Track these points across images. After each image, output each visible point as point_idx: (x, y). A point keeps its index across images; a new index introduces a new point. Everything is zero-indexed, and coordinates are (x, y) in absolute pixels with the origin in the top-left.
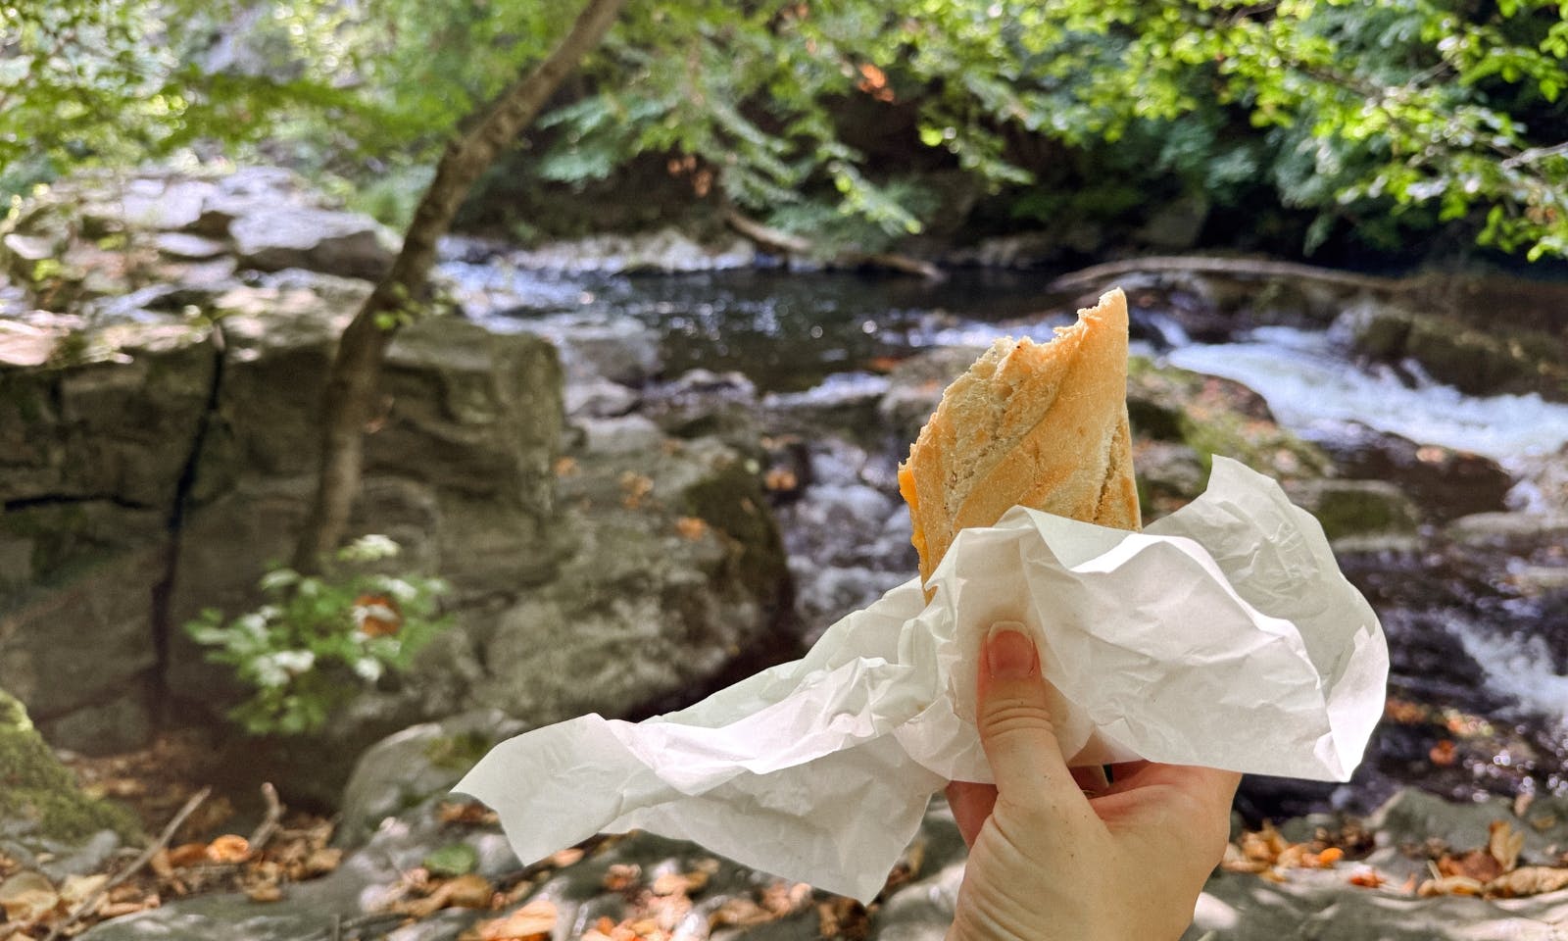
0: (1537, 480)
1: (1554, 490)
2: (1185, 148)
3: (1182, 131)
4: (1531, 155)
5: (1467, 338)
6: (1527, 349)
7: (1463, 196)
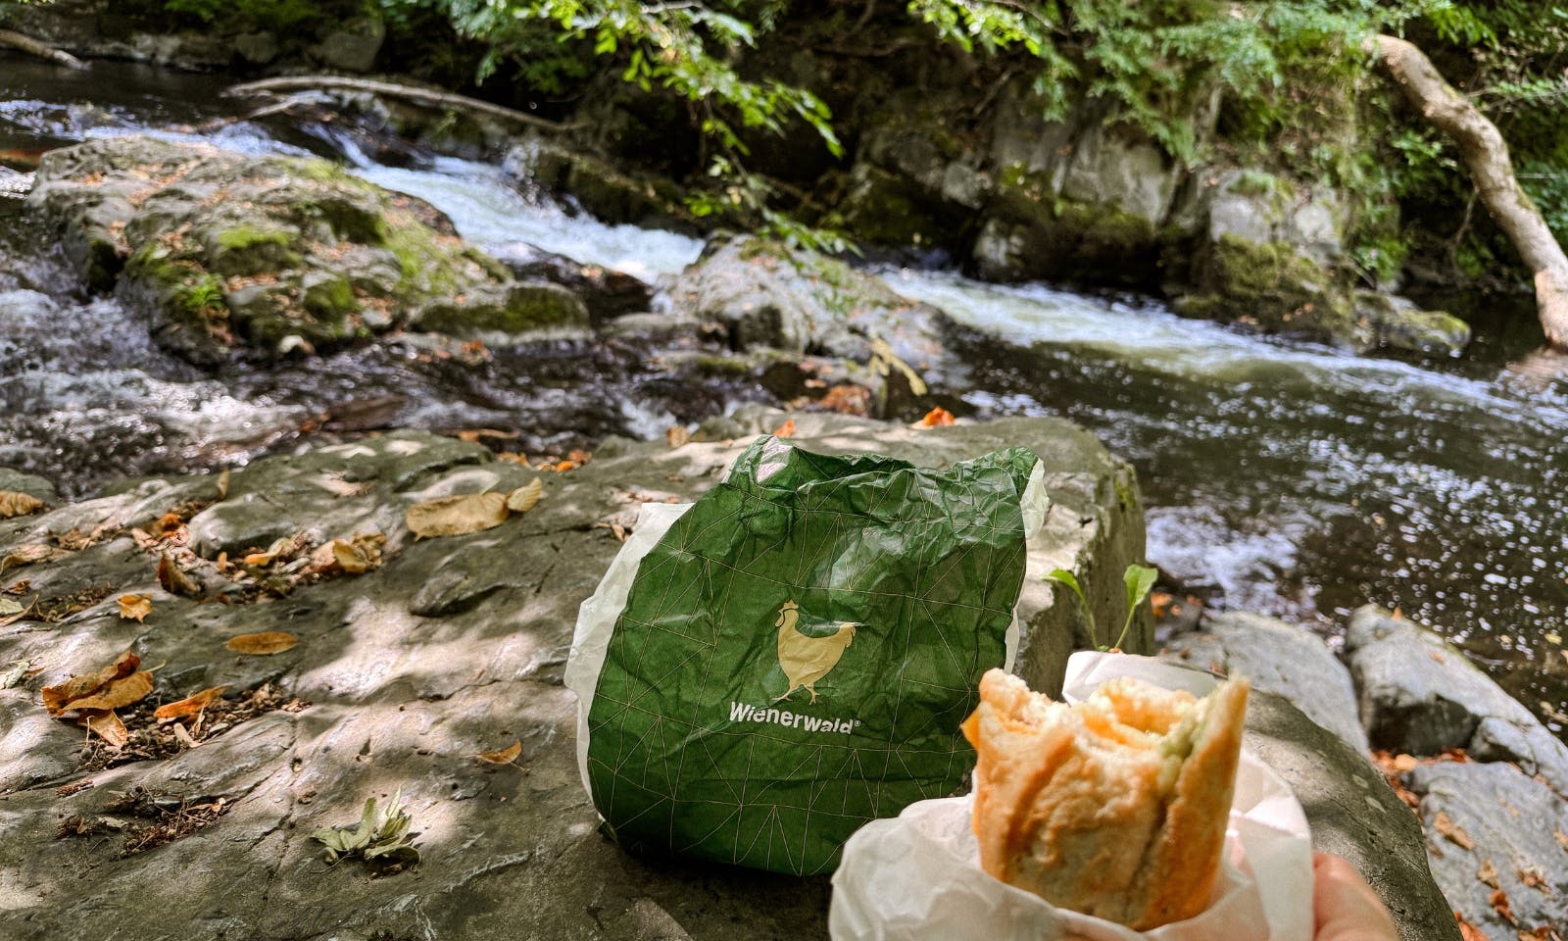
0: (670, 292)
1: (682, 298)
6: (658, 192)
7: (614, 31)
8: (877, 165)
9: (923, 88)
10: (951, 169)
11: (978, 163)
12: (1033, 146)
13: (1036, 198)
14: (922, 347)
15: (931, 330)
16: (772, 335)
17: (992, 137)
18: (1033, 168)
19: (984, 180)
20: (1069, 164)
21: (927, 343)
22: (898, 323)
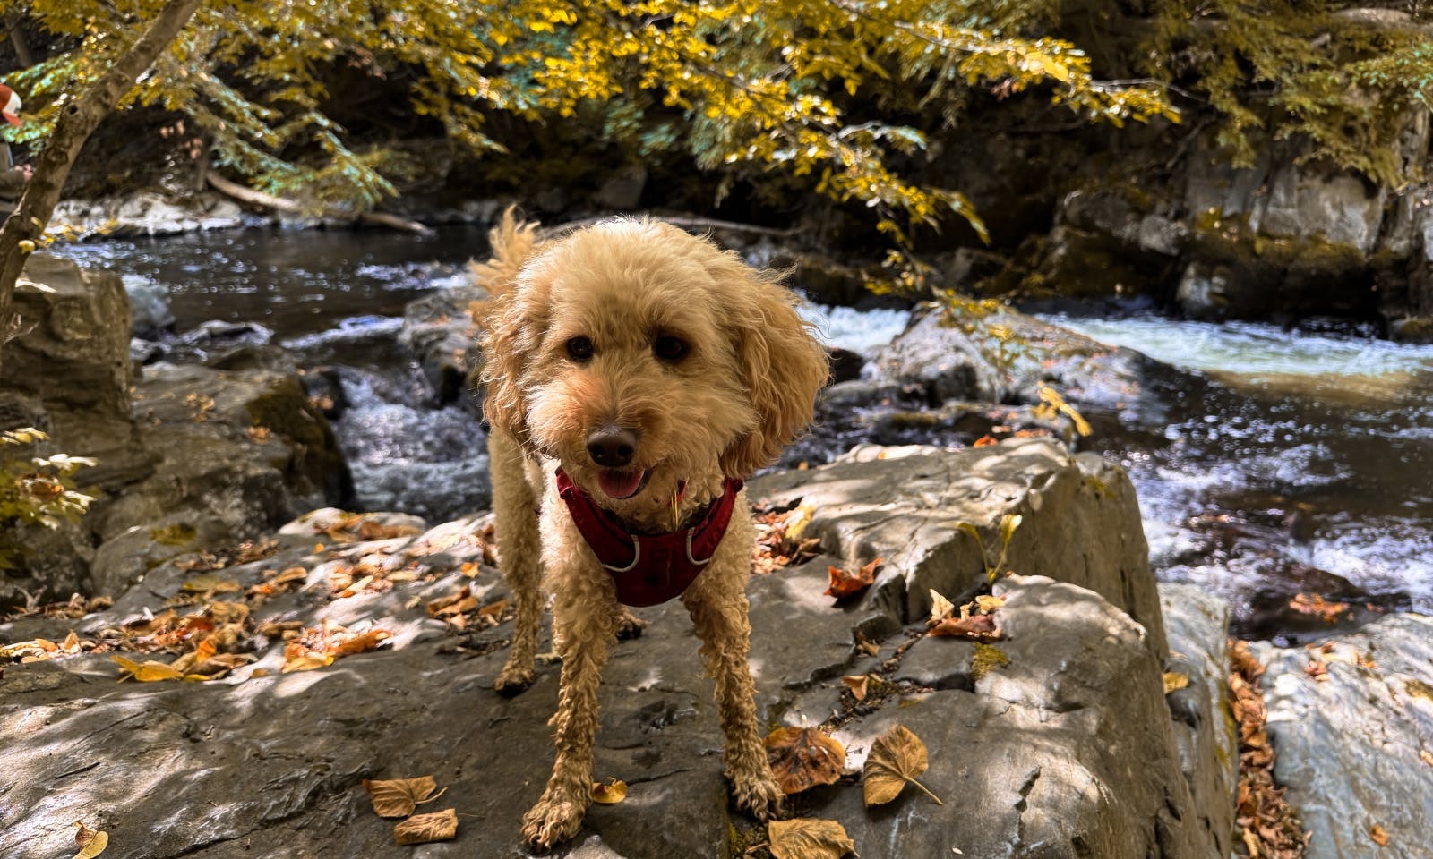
0: (877, 360)
1: (885, 365)
2: (623, 121)
3: (619, 109)
4: (848, 131)
5: (835, 269)
7: (807, 160)
8: (1075, 227)
9: (1115, 151)
10: (1147, 221)
11: (1172, 213)
12: (1226, 191)
13: (1235, 239)
14: (1119, 389)
15: (1128, 373)
16: (967, 390)
17: (1184, 188)
18: (1228, 212)
19: (1182, 228)
20: (1265, 204)
21: (1124, 385)
22: (1094, 368)
